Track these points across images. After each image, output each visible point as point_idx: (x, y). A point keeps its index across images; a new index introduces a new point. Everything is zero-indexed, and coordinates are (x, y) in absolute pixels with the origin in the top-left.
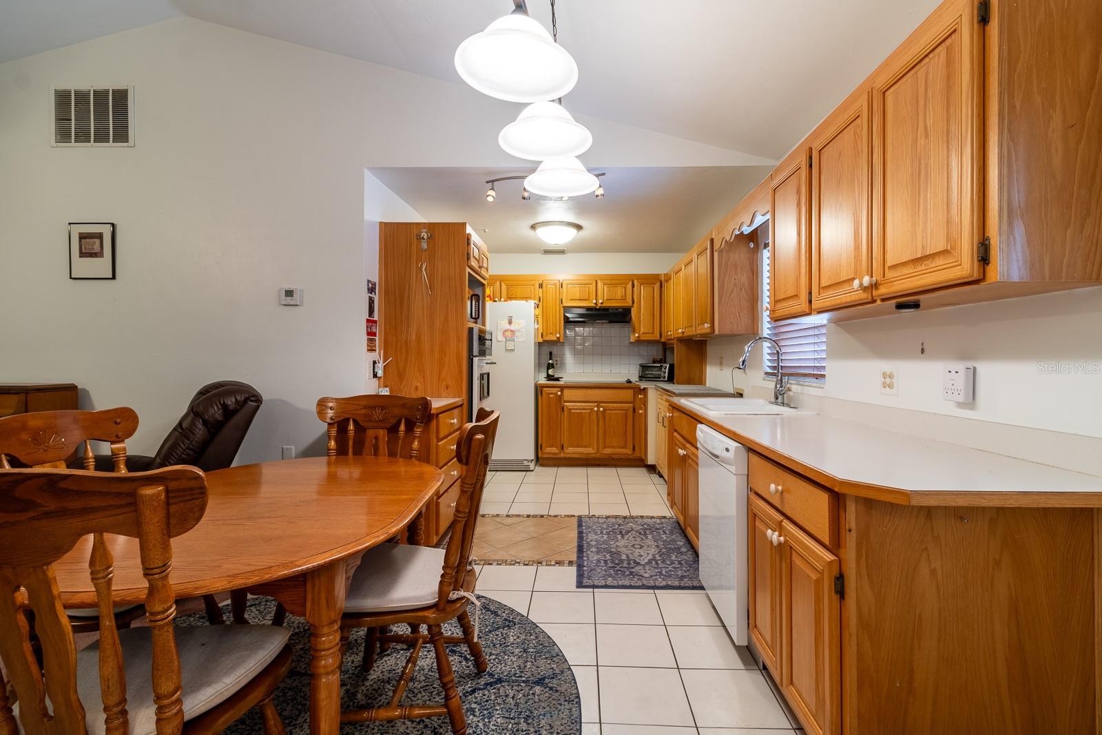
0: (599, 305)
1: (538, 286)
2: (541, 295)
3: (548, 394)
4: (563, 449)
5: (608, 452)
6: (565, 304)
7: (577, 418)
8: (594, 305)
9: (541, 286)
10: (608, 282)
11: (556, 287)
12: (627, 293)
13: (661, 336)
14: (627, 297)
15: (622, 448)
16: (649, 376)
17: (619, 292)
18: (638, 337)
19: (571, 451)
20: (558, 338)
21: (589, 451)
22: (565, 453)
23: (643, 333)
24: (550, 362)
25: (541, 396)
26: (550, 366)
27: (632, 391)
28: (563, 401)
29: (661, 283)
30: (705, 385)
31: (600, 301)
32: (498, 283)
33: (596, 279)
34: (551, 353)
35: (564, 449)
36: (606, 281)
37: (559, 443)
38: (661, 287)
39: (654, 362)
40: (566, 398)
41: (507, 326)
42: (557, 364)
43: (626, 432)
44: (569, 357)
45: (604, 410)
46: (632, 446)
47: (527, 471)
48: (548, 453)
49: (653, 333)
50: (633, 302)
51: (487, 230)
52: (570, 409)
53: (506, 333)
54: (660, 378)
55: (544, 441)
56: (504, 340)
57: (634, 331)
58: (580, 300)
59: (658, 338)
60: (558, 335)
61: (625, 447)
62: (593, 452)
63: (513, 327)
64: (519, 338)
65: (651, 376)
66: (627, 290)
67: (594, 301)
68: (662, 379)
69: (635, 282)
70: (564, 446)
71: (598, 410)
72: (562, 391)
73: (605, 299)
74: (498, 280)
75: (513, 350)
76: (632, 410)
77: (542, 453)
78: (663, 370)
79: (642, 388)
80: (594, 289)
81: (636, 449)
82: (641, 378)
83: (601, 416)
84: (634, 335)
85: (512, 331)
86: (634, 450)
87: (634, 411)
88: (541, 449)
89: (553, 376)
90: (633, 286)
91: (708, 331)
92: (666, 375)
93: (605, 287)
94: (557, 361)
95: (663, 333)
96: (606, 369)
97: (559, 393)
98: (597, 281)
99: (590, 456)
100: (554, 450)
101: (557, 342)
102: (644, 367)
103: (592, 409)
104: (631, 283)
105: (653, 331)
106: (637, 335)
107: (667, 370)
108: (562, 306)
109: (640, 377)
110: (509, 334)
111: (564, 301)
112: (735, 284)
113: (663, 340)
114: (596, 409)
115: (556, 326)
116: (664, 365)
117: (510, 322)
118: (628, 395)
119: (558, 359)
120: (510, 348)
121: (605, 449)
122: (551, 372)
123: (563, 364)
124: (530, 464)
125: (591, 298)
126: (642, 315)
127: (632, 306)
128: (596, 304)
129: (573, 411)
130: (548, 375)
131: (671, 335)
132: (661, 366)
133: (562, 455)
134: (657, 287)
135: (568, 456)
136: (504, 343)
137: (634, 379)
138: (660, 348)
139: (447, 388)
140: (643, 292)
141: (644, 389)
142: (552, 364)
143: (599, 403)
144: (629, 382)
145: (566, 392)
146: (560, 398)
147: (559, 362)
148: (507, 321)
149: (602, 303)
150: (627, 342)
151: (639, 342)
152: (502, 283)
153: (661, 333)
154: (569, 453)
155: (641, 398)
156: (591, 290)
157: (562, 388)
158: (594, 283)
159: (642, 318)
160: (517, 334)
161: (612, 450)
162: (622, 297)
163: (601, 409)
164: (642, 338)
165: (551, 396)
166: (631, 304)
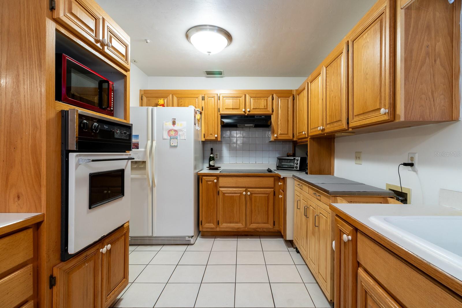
0: (247, 113)
1: (201, 99)
2: (203, 105)
3: (207, 181)
4: (218, 224)
5: (254, 227)
6: (222, 112)
7: (231, 200)
8: (244, 113)
9: (203, 99)
10: (254, 95)
11: (215, 100)
12: (269, 104)
13: (293, 137)
14: (269, 106)
15: (264, 223)
16: (284, 166)
17: (262, 103)
18: (277, 137)
19: (225, 226)
20: (216, 138)
21: (239, 226)
22: (220, 228)
23: (280, 134)
24: (212, 155)
25: (202, 183)
26: (211, 159)
27: (273, 178)
28: (218, 187)
29: (294, 97)
30: (333, 175)
31: (248, 110)
32: (171, 96)
33: (245, 93)
34: (212, 149)
35: (220, 224)
36: (253, 95)
37: (215, 221)
38: (294, 100)
39: (288, 156)
40: (221, 185)
41: (171, 126)
42: (217, 157)
43: (268, 211)
44: (225, 152)
45: (251, 194)
46: (272, 221)
47: (188, 245)
48: (207, 228)
49: (287, 134)
50: (273, 111)
51: (148, 41)
52: (224, 193)
53: (171, 132)
54: (293, 168)
55: (204, 218)
56: (169, 138)
57: (273, 133)
58: (233, 109)
59: (291, 138)
60: (216, 136)
61: (267, 223)
62: (242, 226)
63: (176, 128)
64: (182, 136)
65: (287, 166)
66: (269, 102)
67: (244, 110)
68: (295, 169)
69: (275, 96)
70: (220, 222)
71: (246, 194)
72: (218, 179)
73: (252, 108)
74: (171, 93)
75: (175, 147)
76: (272, 194)
77: (202, 228)
78: (296, 162)
79: (282, 177)
80: (244, 101)
81: (276, 223)
82: (279, 167)
83: (248, 198)
84: (274, 135)
85: (175, 131)
86: (274, 225)
87: (274, 194)
88: (201, 224)
89: (214, 166)
90: (273, 99)
91: (386, 118)
92: (298, 166)
93: (252, 99)
94: (217, 155)
95: (295, 134)
96: (252, 161)
97: (215, 181)
98: (245, 95)
99: (239, 230)
100: (212, 225)
101: (215, 141)
102: (280, 160)
103: (241, 193)
104: (271, 96)
105: (288, 133)
106: (275, 135)
107: (299, 162)
108: (219, 113)
109: (277, 167)
110: (173, 133)
111: (221, 110)
112: (428, 54)
113: (295, 139)
114: (244, 193)
115: (215, 129)
116: (297, 158)
117: (174, 123)
118: (270, 181)
119: (218, 154)
120: (173, 145)
121: (252, 225)
122: (212, 163)
123: (221, 157)
124: (190, 239)
125: (241, 108)
126: (279, 120)
127: (272, 114)
128: (245, 112)
129: (226, 195)
130: (210, 166)
131: (305, 134)
132: (294, 159)
133: (218, 229)
134: (291, 99)
135: (223, 230)
136: (169, 140)
137: (273, 168)
138: (291, 145)
139: (19, 197)
140: (280, 103)
141: (284, 178)
142: (213, 157)
143: (247, 188)
144: (269, 171)
145: (221, 179)
146: (216, 185)
147: (218, 156)
148: (171, 123)
149: (249, 111)
150: (267, 142)
151: (277, 141)
152: (174, 96)
153: (293, 134)
154: (224, 228)
155: (280, 185)
156: (241, 101)
157: (218, 177)
158: (244, 96)
159: (279, 123)
160: (180, 133)
161: (257, 225)
162: (265, 106)
163: (249, 193)
164: (279, 138)
165: (210, 183)
166: (271, 112)
